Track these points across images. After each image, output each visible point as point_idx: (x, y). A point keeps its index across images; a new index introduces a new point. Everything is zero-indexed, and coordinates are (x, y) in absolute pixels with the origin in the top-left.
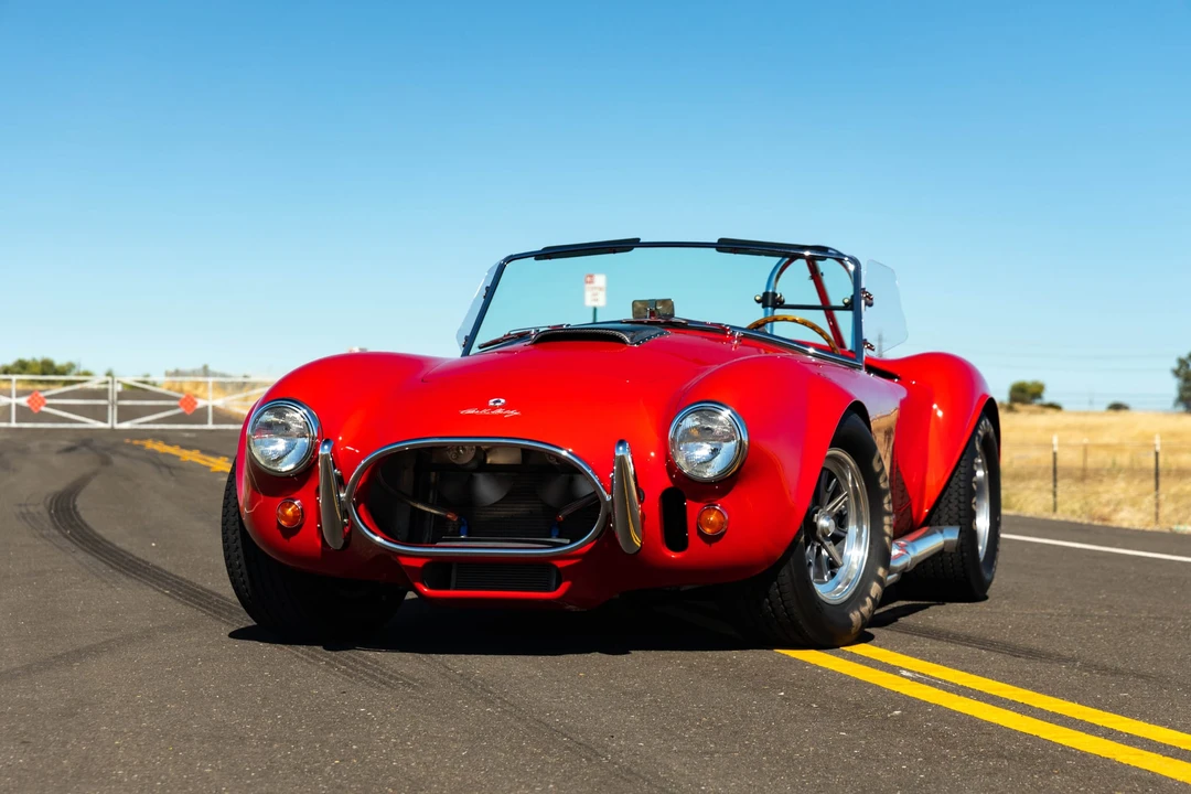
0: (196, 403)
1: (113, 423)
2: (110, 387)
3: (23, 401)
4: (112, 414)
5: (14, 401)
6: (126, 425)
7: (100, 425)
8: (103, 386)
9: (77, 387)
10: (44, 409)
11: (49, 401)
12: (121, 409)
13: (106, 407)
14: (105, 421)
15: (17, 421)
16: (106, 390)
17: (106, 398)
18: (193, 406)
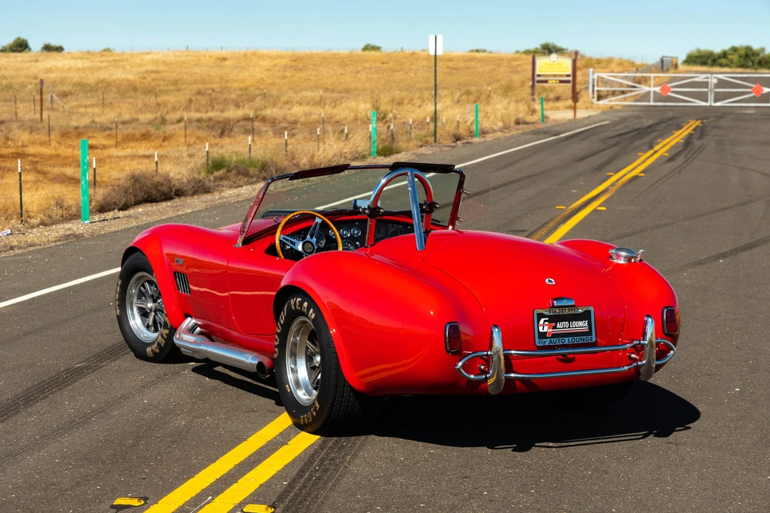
0: (762, 90)
1: (711, 103)
2: (709, 80)
3: (658, 89)
4: (711, 97)
5: (652, 89)
6: (719, 104)
7: (703, 104)
8: (706, 80)
9: (690, 80)
10: (670, 94)
11: (673, 89)
12: (716, 94)
13: (707, 92)
14: (706, 101)
15: (654, 101)
16: (707, 83)
17: (707, 87)
18: (760, 92)
